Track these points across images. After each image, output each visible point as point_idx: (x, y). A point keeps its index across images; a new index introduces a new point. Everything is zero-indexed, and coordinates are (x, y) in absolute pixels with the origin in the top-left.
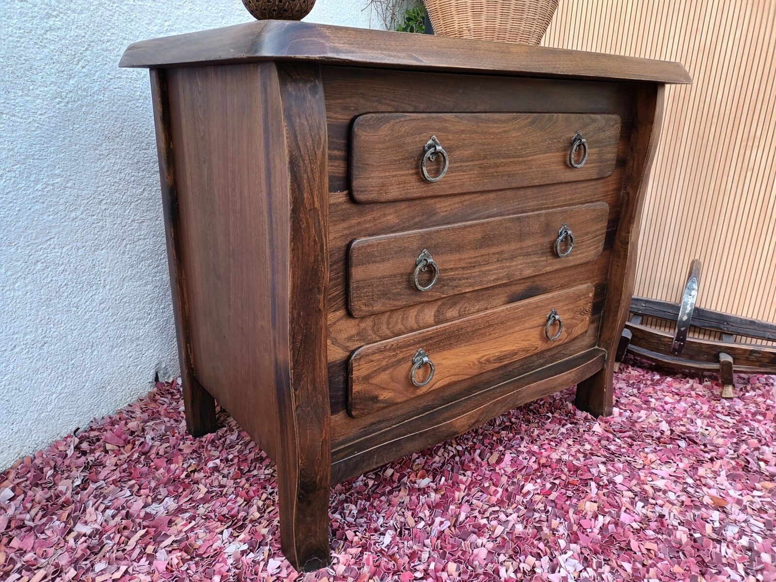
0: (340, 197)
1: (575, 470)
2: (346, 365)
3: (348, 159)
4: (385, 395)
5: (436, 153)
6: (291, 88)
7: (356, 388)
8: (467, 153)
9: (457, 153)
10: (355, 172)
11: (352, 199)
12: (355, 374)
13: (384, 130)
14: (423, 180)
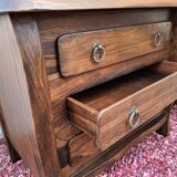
0: (56, 76)
1: (161, 163)
2: (67, 147)
3: (57, 58)
4: (85, 154)
5: (99, 49)
6: (19, 27)
7: (72, 155)
8: (112, 47)
9: (109, 48)
10: (61, 64)
11: (61, 77)
12: (72, 150)
13: (74, 42)
14: (94, 62)
